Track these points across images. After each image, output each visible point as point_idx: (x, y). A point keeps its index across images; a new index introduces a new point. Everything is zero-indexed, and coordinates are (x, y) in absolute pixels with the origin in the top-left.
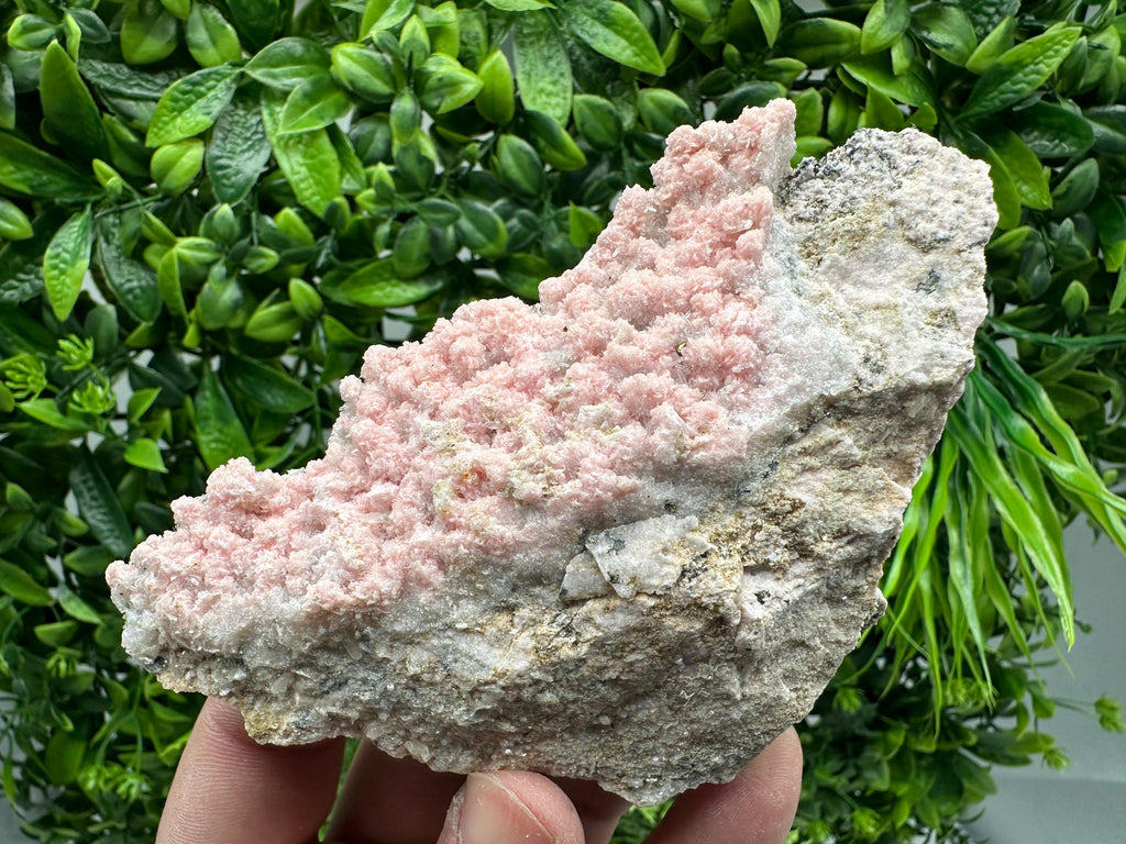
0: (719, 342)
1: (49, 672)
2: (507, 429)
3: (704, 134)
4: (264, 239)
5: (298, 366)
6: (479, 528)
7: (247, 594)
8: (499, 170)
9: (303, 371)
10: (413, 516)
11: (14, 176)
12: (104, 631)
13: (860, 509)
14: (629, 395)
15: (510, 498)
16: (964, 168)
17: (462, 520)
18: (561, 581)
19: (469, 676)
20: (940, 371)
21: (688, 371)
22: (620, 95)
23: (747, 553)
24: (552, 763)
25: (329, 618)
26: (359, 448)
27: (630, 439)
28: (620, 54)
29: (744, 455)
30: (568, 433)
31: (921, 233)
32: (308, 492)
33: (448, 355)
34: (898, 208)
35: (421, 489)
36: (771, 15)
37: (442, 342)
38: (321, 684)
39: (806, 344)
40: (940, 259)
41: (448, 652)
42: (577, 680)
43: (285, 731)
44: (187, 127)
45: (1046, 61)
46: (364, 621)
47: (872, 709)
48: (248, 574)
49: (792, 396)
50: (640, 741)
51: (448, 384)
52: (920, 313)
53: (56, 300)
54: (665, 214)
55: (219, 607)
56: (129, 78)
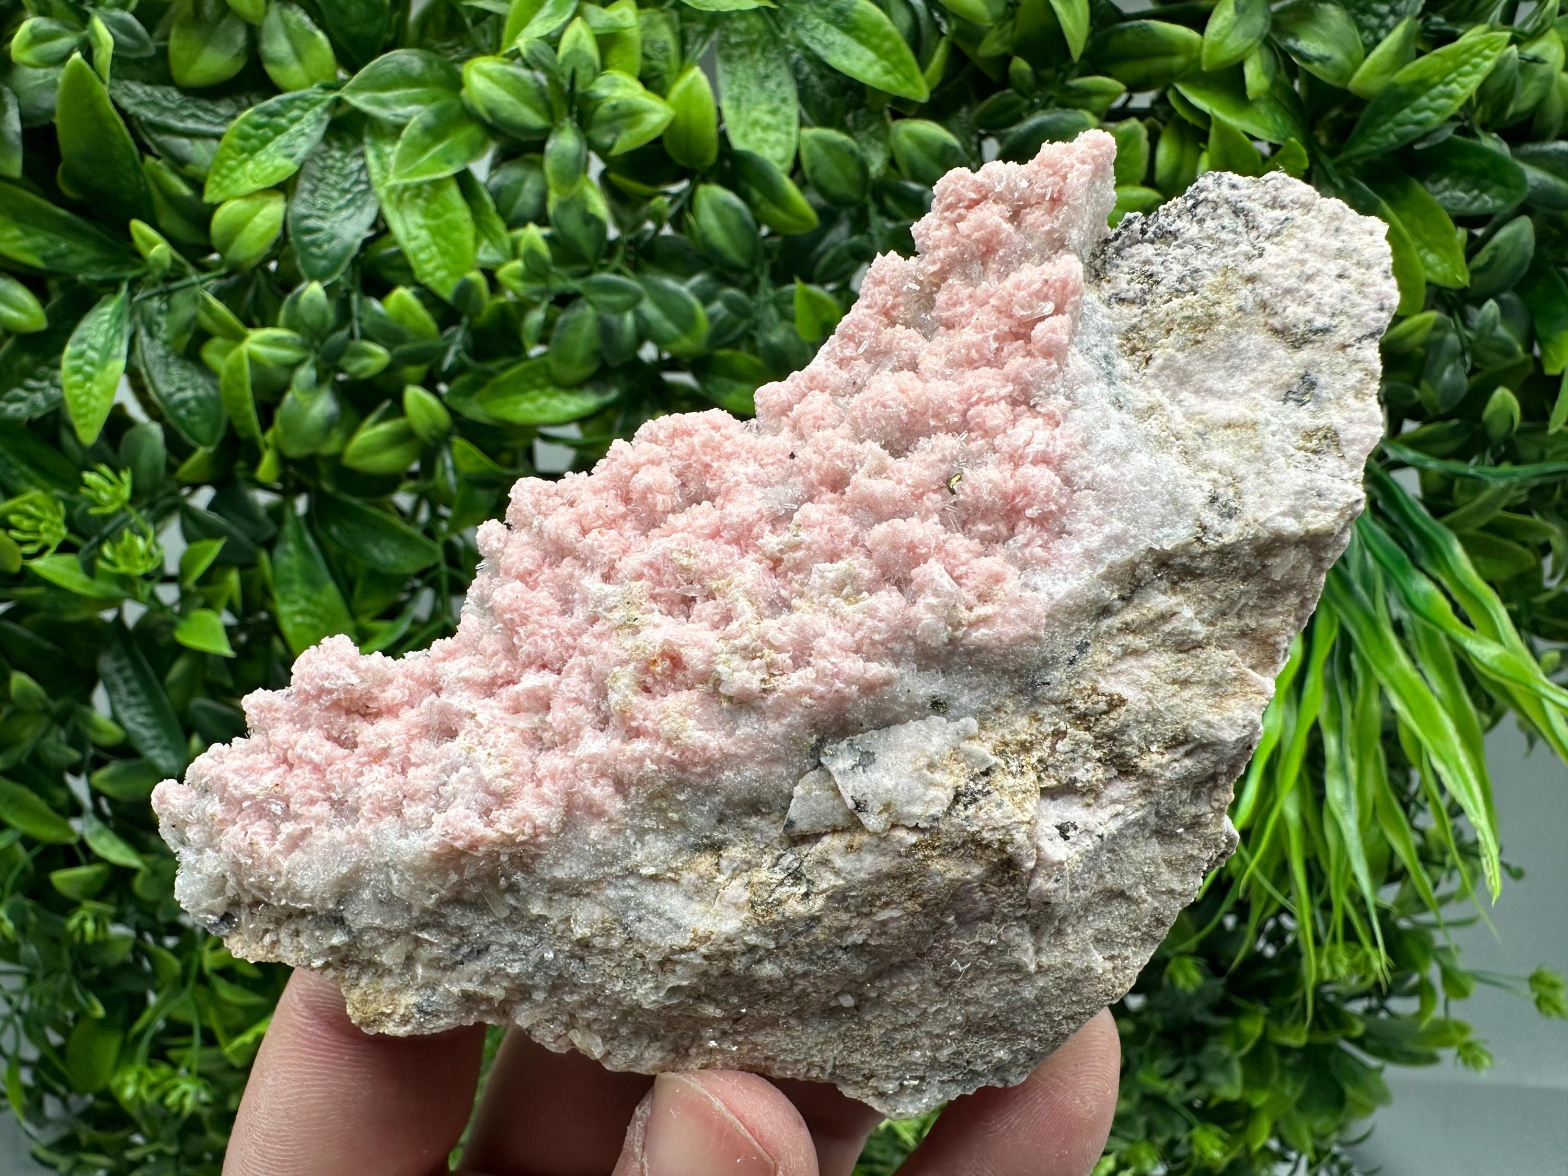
0: (1008, 474)
1: (71, 935)
2: (710, 596)
3: (987, 181)
4: (369, 331)
5: (416, 508)
6: (672, 735)
7: (348, 828)
8: (697, 233)
9: (423, 515)
10: (580, 719)
11: (21, 244)
12: (147, 878)
13: (1203, 708)
14: (880, 549)
15: (715, 693)
16: (1352, 229)
17: (648, 724)
18: (785, 809)
19: (658, 941)
20: (1316, 516)
21: (964, 516)
22: (866, 128)
23: (1046, 769)
24: (774, 1059)
25: (463, 861)
26: (504, 622)
27: (883, 611)
28: (864, 71)
29: (1042, 633)
30: (796, 602)
31: (1290, 320)
32: (433, 683)
33: (628, 492)
34: (1258, 285)
35: (591, 681)
36: (1075, 16)
37: (619, 473)
38: (452, 951)
39: (1129, 477)
40: (1317, 357)
41: (628, 908)
42: (808, 945)
43: (403, 1016)
44: (262, 174)
45: (1461, 79)
46: (512, 863)
47: (1218, 986)
48: (350, 799)
49: (1109, 550)
50: (895, 1029)
51: (629, 533)
52: (1288, 433)
53: (80, 416)
54: (932, 293)
55: (309, 845)
56: (181, 107)
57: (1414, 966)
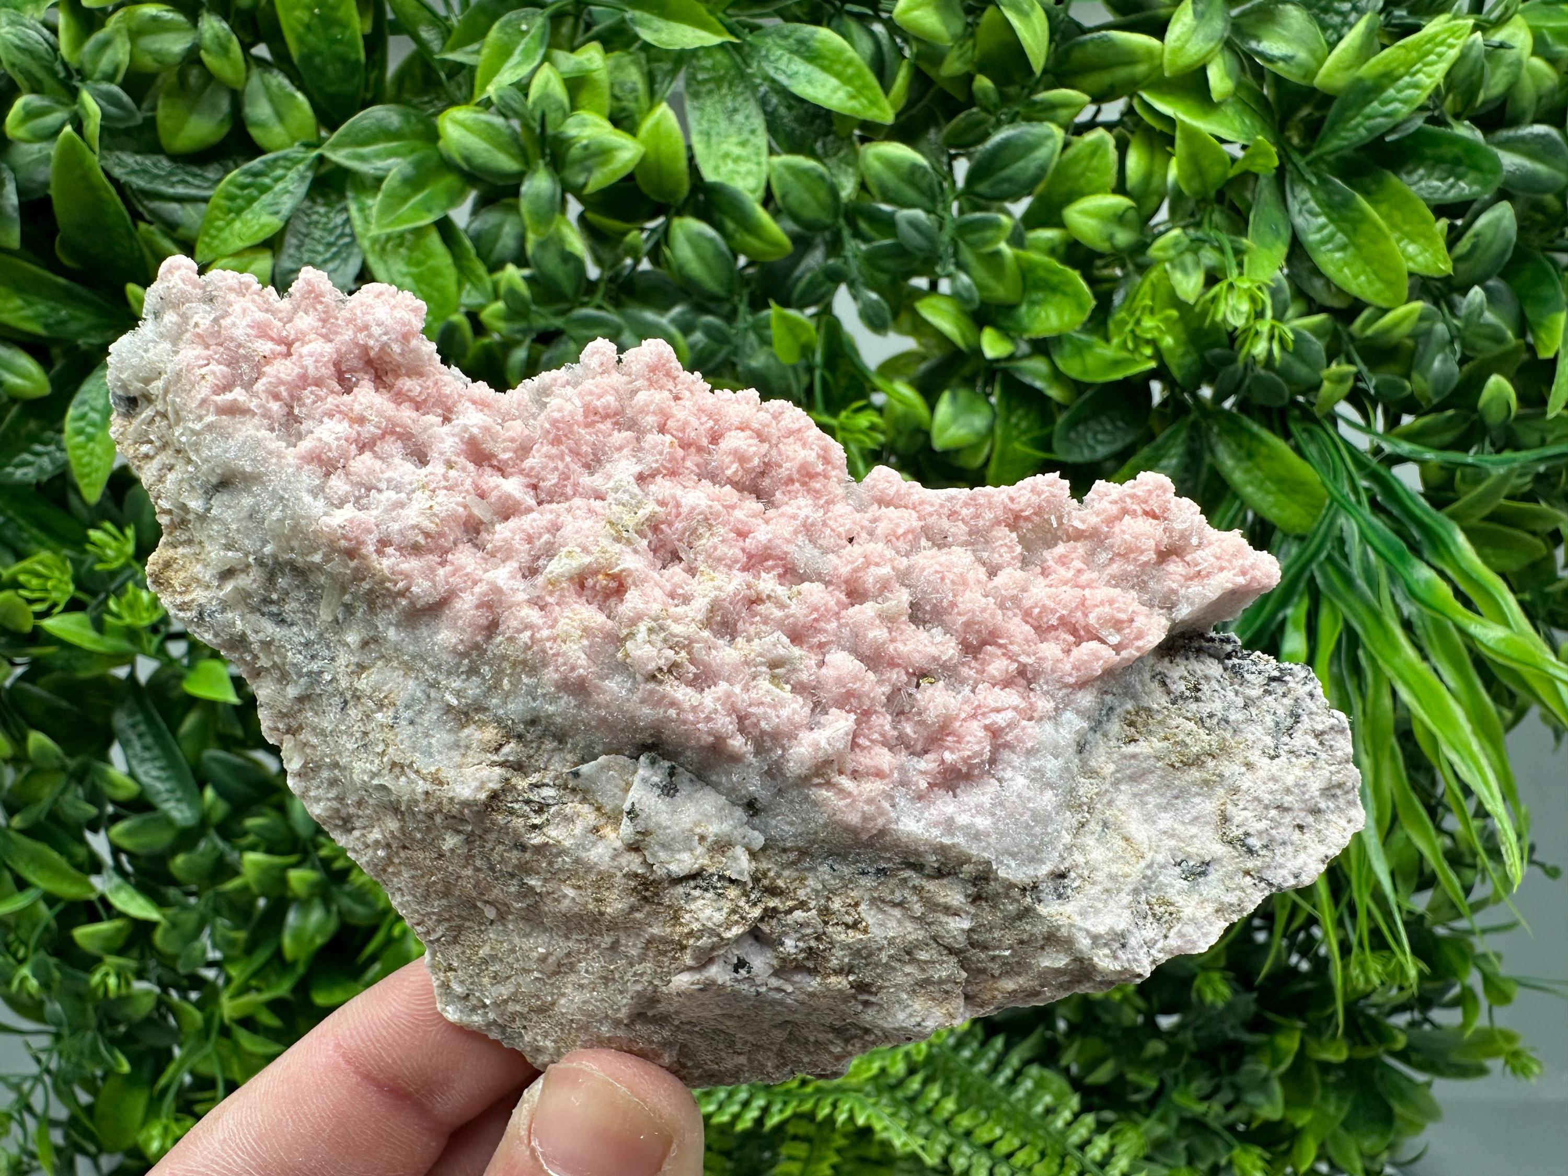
1: (94, 991)
2: (693, 571)
8: (674, 265)
11: (23, 313)
12: (166, 932)
15: (622, 641)
18: (583, 761)
19: (409, 749)
20: (1106, 956)
21: (907, 708)
22: (835, 155)
25: (336, 556)
28: (829, 97)
30: (740, 641)
31: (1239, 819)
35: (553, 536)
36: (1035, 32)
37: (730, 416)
38: (265, 600)
40: (1226, 861)
41: (412, 707)
43: (184, 602)
44: (249, 233)
45: (1426, 69)
47: (1248, 1002)
49: (965, 835)
51: (689, 464)
52: (1154, 886)
53: (83, 476)
54: (1060, 538)
56: (171, 174)
57: (1455, 974)
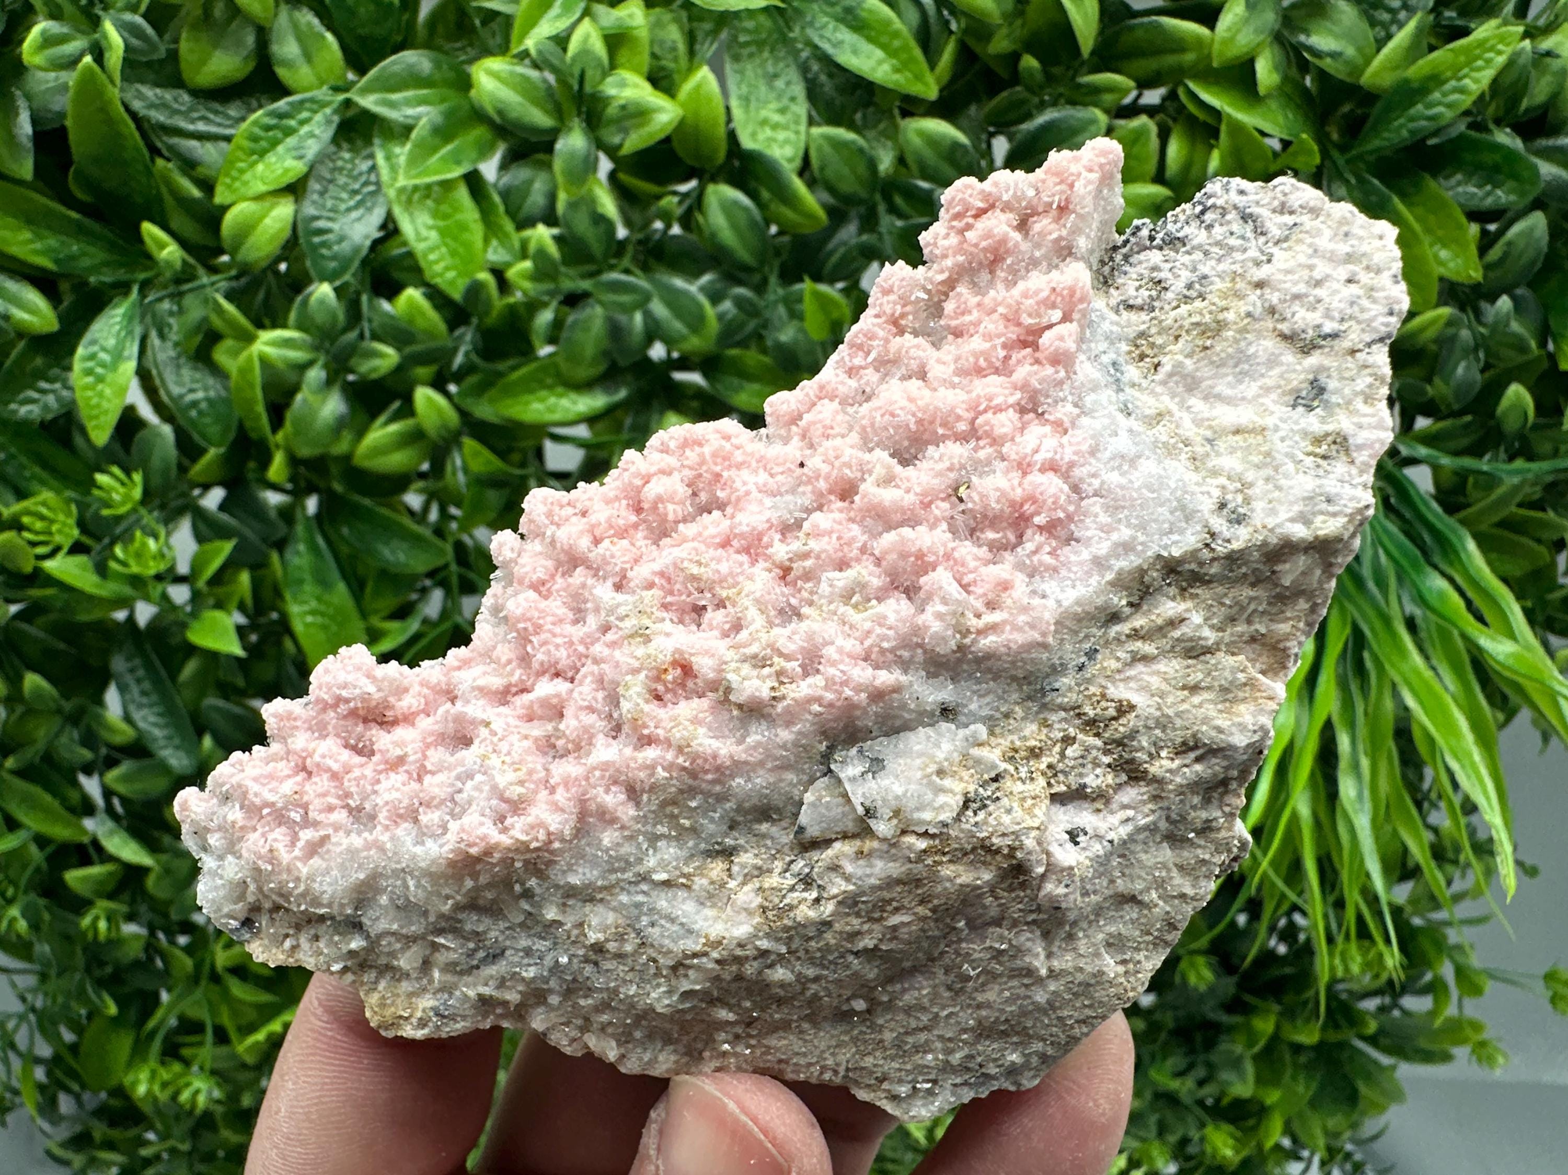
0: (1016, 482)
1: (84, 934)
2: (721, 604)
3: (994, 190)
4: (379, 331)
5: (426, 509)
6: (683, 743)
7: (366, 834)
8: (707, 233)
9: (434, 515)
10: (592, 726)
11: (33, 246)
12: (159, 878)
13: (1213, 713)
14: (889, 557)
15: (725, 701)
16: (1361, 233)
17: (660, 732)
18: (796, 815)
19: (672, 946)
20: (1324, 522)
21: (972, 524)
22: (875, 126)
23: (1055, 775)
24: (786, 1062)
25: (478, 867)
26: (518, 631)
27: (892, 619)
28: (874, 69)
29: (1050, 640)
30: (805, 610)
31: (1300, 325)
32: (448, 692)
33: (639, 502)
34: (1267, 291)
35: (604, 689)
36: (1086, 14)
37: (630, 483)
38: (468, 956)
39: (1136, 485)
40: (1327, 362)
41: (641, 914)
42: (819, 949)
43: (420, 1019)
44: (272, 176)
45: (1475, 75)
46: (526, 870)
47: (1229, 985)
48: (367, 806)
49: (1117, 557)
50: (907, 1033)
51: (641, 543)
52: (1297, 438)
53: (92, 418)
54: (941, 301)
55: (328, 851)
56: (191, 109)
57: (1429, 965)
